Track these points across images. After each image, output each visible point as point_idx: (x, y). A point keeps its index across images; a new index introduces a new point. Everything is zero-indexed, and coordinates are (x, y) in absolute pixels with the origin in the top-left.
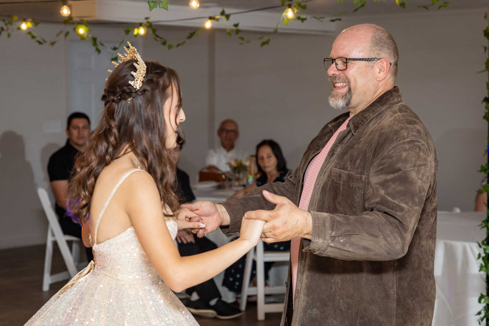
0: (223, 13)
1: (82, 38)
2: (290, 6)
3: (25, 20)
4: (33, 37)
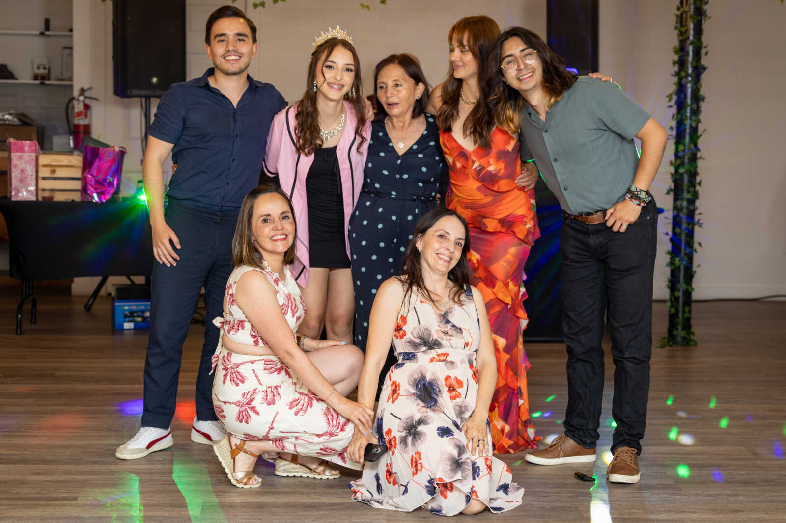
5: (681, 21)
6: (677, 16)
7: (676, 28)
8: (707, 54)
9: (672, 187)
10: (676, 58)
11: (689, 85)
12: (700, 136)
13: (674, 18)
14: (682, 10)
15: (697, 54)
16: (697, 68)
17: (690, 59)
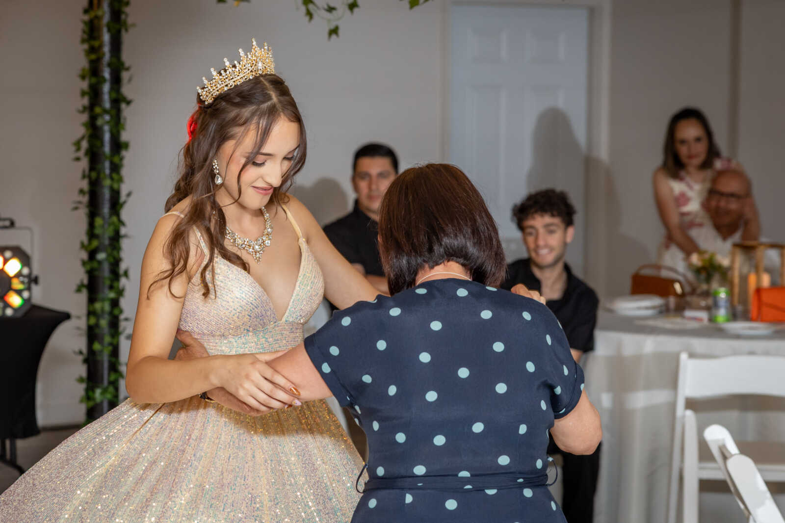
5: (92, 31)
6: (85, 23)
7: (83, 41)
8: (130, 80)
9: (86, 282)
10: (85, 85)
11: (106, 128)
12: (125, 202)
13: (81, 26)
14: (92, 14)
15: (116, 81)
16: (118, 101)
17: (106, 88)
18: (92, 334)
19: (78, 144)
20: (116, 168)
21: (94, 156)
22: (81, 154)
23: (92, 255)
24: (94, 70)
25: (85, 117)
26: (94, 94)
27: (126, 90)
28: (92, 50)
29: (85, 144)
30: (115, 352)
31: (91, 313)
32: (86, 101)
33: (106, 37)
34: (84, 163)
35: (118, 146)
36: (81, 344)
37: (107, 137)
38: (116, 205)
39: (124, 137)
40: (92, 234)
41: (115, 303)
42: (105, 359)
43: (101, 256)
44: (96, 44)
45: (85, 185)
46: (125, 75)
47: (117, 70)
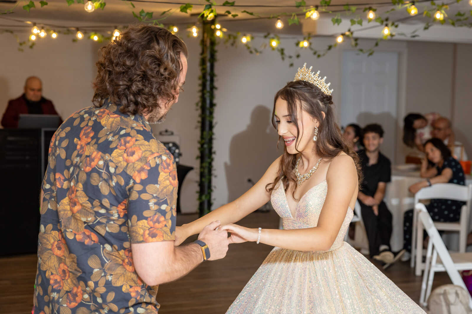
0: (349, 31)
1: (273, 49)
2: (387, 25)
3: (245, 35)
4: (248, 48)
5: (203, 62)
6: (201, 59)
7: (200, 66)
9: (200, 155)
10: (200, 82)
11: (208, 98)
12: (214, 126)
13: (199, 60)
14: (203, 56)
15: (212, 81)
16: (212, 88)
17: (208, 83)
18: (202, 175)
19: (197, 104)
20: (211, 113)
21: (203, 108)
22: (199, 107)
23: (202, 145)
24: (204, 77)
25: (200, 94)
26: (204, 85)
27: (216, 84)
28: (204, 69)
29: (200, 104)
30: (210, 182)
31: (202, 167)
32: (200, 88)
33: (208, 64)
34: (199, 112)
35: (212, 105)
36: (197, 178)
37: (208, 102)
38: (211, 127)
39: (215, 101)
40: (202, 137)
41: (210, 164)
42: (206, 184)
43: (206, 146)
44: (204, 67)
45: (200, 119)
46: (215, 79)
47: (212, 76)
